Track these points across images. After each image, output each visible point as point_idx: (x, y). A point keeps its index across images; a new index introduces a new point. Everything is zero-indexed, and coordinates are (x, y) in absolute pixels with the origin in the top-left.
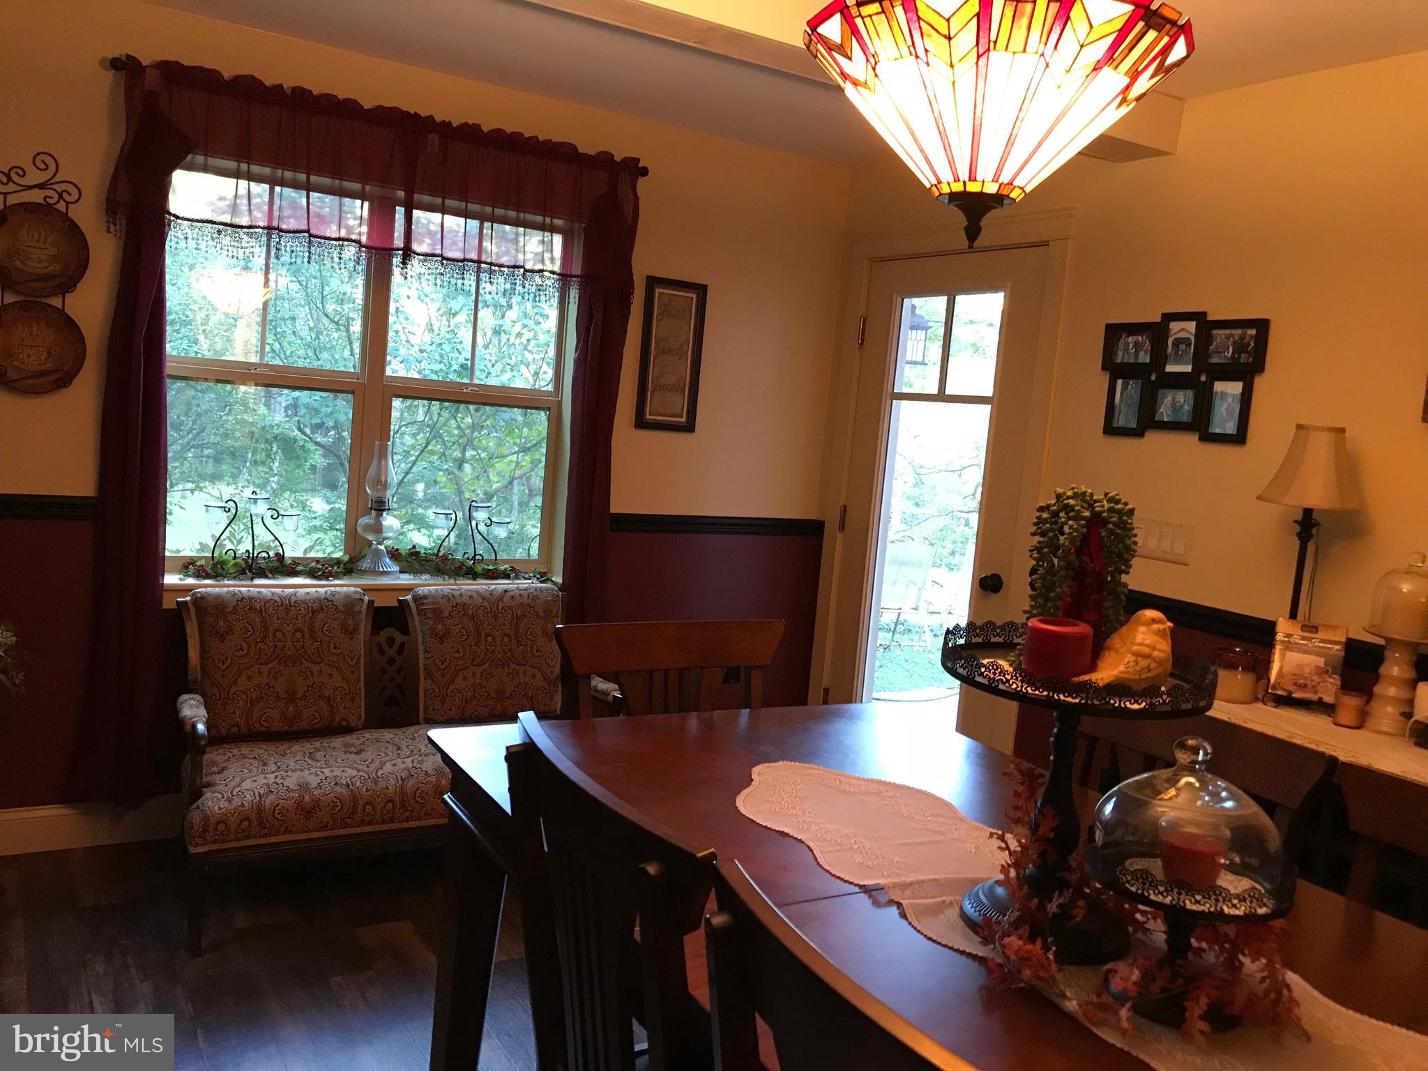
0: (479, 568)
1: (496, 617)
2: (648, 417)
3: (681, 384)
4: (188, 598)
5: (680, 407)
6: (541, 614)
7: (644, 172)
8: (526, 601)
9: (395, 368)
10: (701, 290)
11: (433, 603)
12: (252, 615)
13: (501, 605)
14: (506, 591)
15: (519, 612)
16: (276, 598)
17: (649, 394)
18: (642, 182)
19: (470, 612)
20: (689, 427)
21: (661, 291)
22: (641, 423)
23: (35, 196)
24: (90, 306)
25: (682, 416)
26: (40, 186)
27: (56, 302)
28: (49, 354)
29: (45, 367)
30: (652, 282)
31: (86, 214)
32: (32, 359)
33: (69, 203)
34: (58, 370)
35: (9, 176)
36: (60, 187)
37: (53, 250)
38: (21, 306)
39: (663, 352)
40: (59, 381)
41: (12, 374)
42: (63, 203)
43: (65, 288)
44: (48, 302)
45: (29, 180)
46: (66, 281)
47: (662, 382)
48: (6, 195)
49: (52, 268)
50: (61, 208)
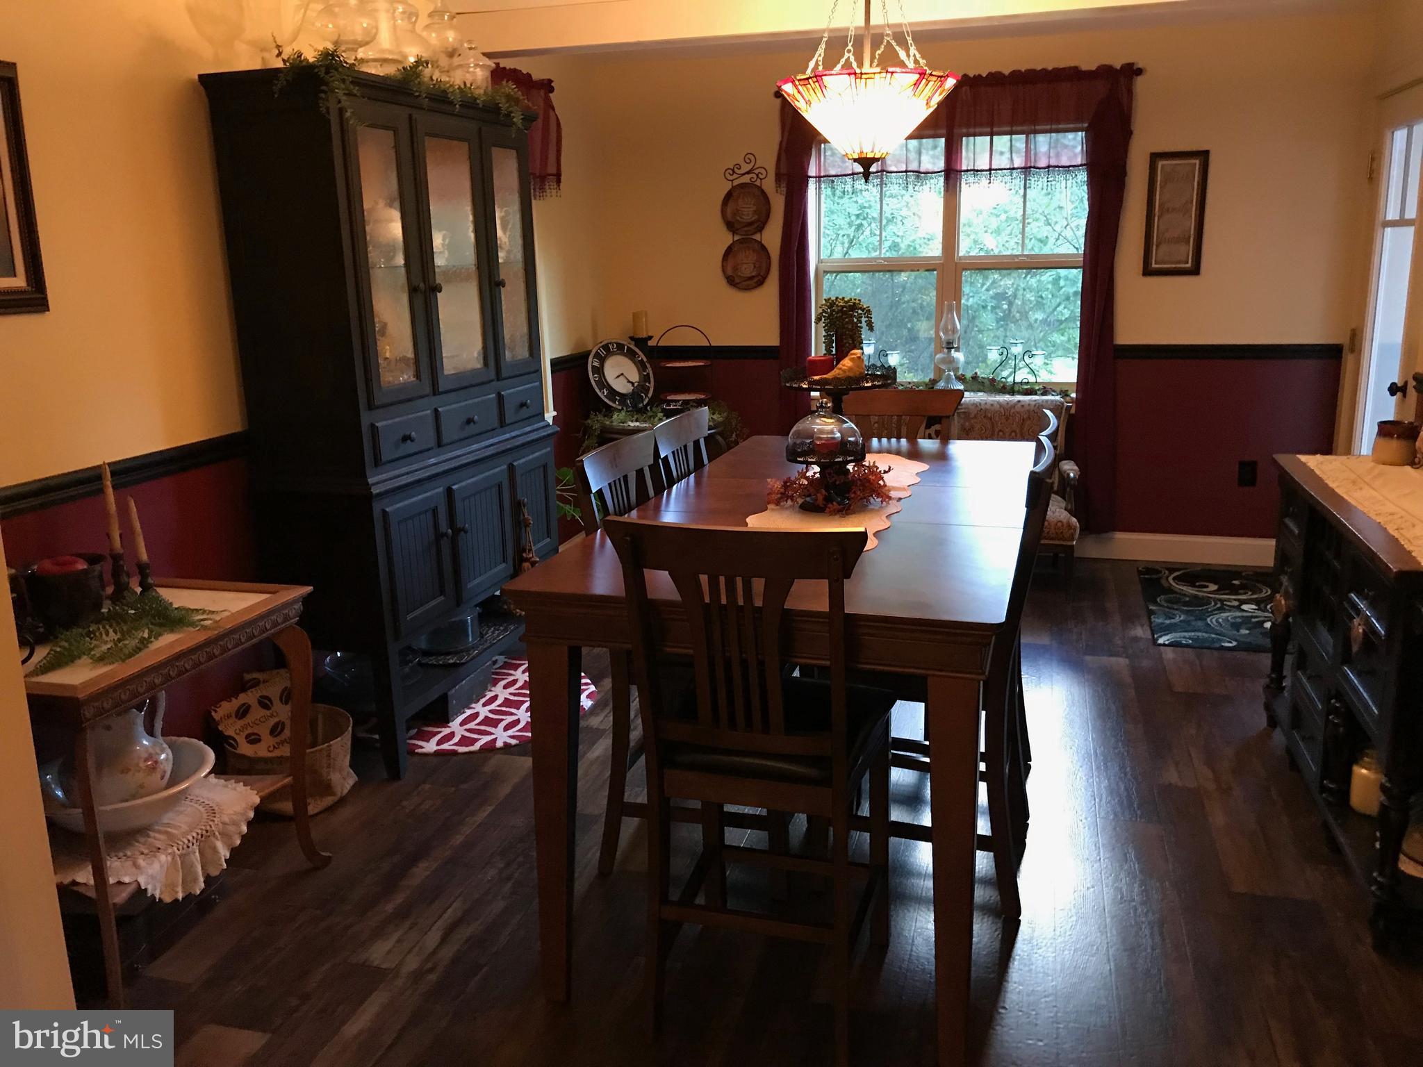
0: (1016, 388)
1: (1007, 419)
2: (1154, 265)
3: (1186, 235)
5: (1185, 253)
7: (1140, 72)
8: (1032, 408)
10: (1204, 155)
11: (965, 408)
13: (1012, 411)
14: (1019, 401)
17: (1154, 247)
18: (1138, 80)
19: (989, 415)
20: (1195, 271)
21: (1165, 162)
22: (1148, 272)
23: (746, 179)
24: (772, 237)
25: (1187, 263)
26: (748, 173)
27: (757, 237)
28: (755, 267)
29: (754, 274)
30: (1155, 157)
31: (769, 184)
32: (747, 270)
33: (761, 179)
34: (759, 275)
35: (733, 170)
36: (757, 171)
37: (755, 208)
38: (740, 241)
39: (1168, 210)
40: (759, 281)
41: (737, 280)
42: (759, 180)
43: (760, 229)
44: (754, 237)
45: (742, 171)
46: (761, 224)
47: (1167, 235)
48: (732, 181)
49: (756, 217)
50: (758, 183)
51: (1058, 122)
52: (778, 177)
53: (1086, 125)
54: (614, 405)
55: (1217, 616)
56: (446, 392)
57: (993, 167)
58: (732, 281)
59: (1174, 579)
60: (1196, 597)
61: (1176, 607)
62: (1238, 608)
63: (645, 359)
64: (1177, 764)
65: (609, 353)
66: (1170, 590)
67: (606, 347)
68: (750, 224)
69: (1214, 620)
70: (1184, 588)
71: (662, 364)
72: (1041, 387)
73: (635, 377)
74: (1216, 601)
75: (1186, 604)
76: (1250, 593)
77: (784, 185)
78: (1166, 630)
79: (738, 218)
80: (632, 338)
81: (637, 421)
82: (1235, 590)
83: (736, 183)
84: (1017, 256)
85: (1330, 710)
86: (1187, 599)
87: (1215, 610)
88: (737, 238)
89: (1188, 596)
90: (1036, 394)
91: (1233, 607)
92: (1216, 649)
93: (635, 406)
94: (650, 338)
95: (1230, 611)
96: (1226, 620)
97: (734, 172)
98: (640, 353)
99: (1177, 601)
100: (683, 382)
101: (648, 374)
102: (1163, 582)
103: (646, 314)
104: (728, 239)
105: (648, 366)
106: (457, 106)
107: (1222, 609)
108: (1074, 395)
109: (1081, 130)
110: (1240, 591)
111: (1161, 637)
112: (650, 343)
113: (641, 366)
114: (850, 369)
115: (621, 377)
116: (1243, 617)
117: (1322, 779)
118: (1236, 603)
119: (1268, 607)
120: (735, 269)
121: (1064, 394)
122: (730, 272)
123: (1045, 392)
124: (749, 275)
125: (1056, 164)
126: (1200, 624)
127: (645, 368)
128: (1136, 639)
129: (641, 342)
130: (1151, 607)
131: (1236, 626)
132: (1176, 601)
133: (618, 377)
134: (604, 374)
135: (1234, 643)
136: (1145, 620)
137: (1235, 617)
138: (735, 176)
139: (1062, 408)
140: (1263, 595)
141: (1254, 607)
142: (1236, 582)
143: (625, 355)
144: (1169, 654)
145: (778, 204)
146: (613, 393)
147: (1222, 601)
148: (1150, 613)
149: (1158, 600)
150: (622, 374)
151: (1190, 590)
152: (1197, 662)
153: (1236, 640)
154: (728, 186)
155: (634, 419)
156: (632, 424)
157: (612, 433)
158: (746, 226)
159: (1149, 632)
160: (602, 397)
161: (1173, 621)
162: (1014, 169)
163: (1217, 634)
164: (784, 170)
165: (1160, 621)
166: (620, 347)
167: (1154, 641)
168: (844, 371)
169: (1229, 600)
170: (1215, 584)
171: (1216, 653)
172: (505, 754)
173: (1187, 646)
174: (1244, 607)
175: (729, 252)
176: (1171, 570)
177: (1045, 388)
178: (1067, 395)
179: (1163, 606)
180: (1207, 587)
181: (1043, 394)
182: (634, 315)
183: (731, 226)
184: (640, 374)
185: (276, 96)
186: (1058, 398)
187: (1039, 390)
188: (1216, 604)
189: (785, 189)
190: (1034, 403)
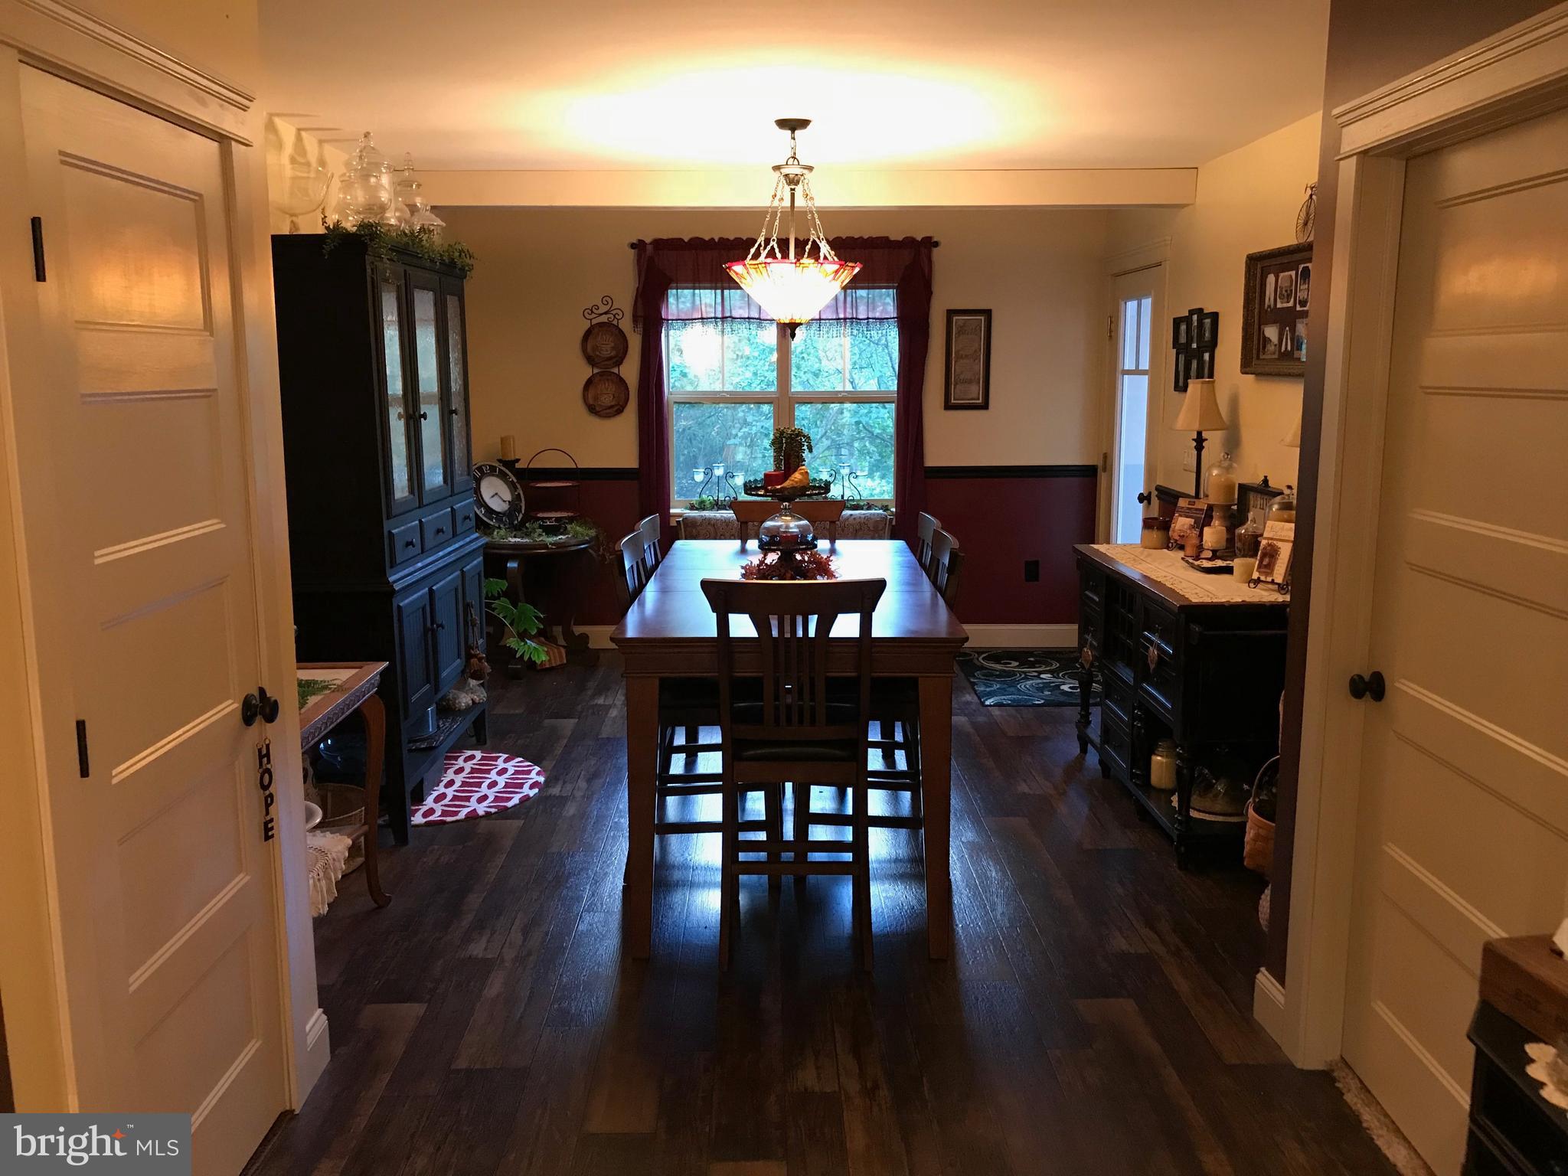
1: (862, 526)
2: (953, 401)
3: (977, 377)
4: (681, 519)
5: (977, 392)
6: (872, 528)
7: (936, 244)
9: (796, 387)
10: (988, 313)
12: (709, 527)
13: (847, 523)
14: (851, 515)
15: (858, 527)
16: (723, 518)
17: (953, 387)
18: (935, 251)
20: (985, 406)
21: (958, 318)
22: (948, 406)
23: (604, 319)
24: (630, 370)
25: (978, 399)
26: (606, 313)
27: (616, 370)
28: (614, 397)
29: (613, 403)
30: (951, 313)
31: (626, 324)
32: (607, 400)
33: (618, 320)
34: (618, 404)
35: (591, 310)
36: (614, 312)
37: (613, 344)
38: (600, 374)
39: (962, 357)
40: (618, 409)
41: (598, 409)
42: (616, 320)
43: (619, 363)
44: (612, 370)
45: (601, 311)
46: (619, 359)
47: (962, 377)
48: (591, 320)
49: (613, 353)
50: (615, 322)
51: (874, 281)
52: (635, 319)
53: (896, 285)
54: (492, 523)
55: (1024, 684)
56: (427, 505)
57: (822, 317)
58: (593, 409)
59: (983, 659)
60: (1004, 671)
61: (991, 679)
62: (1038, 677)
63: (515, 481)
64: (1025, 781)
65: (483, 475)
66: (982, 668)
67: (480, 469)
68: (610, 358)
69: (1023, 686)
70: (993, 665)
71: (532, 484)
72: (865, 503)
73: (508, 497)
74: (1020, 673)
75: (998, 676)
76: (1044, 666)
77: (640, 325)
78: (990, 695)
79: (598, 353)
80: (500, 461)
81: (515, 537)
82: (1032, 665)
83: (594, 322)
84: (840, 392)
85: (1134, 718)
86: (998, 673)
87: (1022, 679)
88: (596, 371)
89: (997, 671)
90: (862, 509)
91: (1034, 676)
92: (1030, 706)
93: (511, 523)
94: (518, 460)
95: (1033, 679)
96: (1032, 685)
97: (592, 312)
98: (510, 474)
99: (992, 675)
100: (552, 501)
101: (519, 494)
102: (976, 661)
103: (514, 439)
104: (587, 372)
105: (519, 486)
106: (438, 263)
107: (1026, 678)
108: (894, 510)
109: (893, 288)
110: (1037, 665)
111: (987, 700)
112: (517, 466)
113: (512, 486)
114: (801, 481)
115: (496, 497)
116: (1043, 683)
117: (1132, 769)
118: (1036, 674)
119: (1060, 675)
120: (596, 398)
121: (886, 508)
122: (591, 401)
123: (869, 507)
124: (609, 405)
125: (873, 316)
126: (1012, 689)
127: (516, 488)
128: (968, 703)
129: (510, 464)
130: (972, 680)
131: (1041, 690)
132: (990, 675)
133: (493, 497)
134: (480, 492)
135: (1042, 702)
136: (971, 690)
137: (1038, 684)
138: (594, 316)
139: (886, 520)
140: (1054, 667)
141: (1049, 675)
142: (1032, 659)
143: (497, 476)
144: (996, 712)
145: (635, 342)
146: (490, 511)
147: (1025, 673)
148: (973, 684)
149: (976, 674)
150: (496, 494)
151: (998, 667)
152: (1019, 716)
153: (1043, 699)
154: (587, 325)
155: (513, 535)
156: (513, 540)
157: (494, 548)
158: (606, 360)
159: (976, 698)
160: (481, 515)
161: (992, 689)
162: (839, 319)
163: (1027, 696)
164: (640, 313)
165: (982, 689)
166: (493, 469)
167: (983, 704)
168: (797, 482)
169: (1029, 672)
170: (1016, 661)
171: (1030, 709)
172: (488, 820)
173: (1008, 705)
174: (1042, 676)
175: (589, 383)
176: (980, 653)
177: (868, 503)
178: (888, 510)
179: (980, 679)
180: (1010, 664)
181: (867, 509)
182: (502, 439)
183: (590, 360)
184: (512, 494)
185: (326, 257)
186: (881, 511)
187: (864, 505)
188: (1021, 675)
189: (642, 329)
190: (863, 516)
